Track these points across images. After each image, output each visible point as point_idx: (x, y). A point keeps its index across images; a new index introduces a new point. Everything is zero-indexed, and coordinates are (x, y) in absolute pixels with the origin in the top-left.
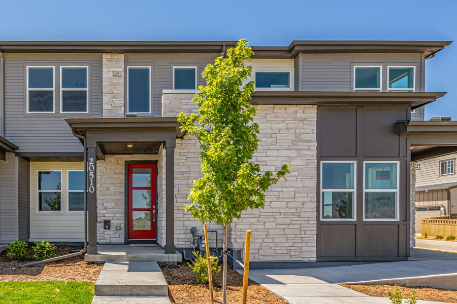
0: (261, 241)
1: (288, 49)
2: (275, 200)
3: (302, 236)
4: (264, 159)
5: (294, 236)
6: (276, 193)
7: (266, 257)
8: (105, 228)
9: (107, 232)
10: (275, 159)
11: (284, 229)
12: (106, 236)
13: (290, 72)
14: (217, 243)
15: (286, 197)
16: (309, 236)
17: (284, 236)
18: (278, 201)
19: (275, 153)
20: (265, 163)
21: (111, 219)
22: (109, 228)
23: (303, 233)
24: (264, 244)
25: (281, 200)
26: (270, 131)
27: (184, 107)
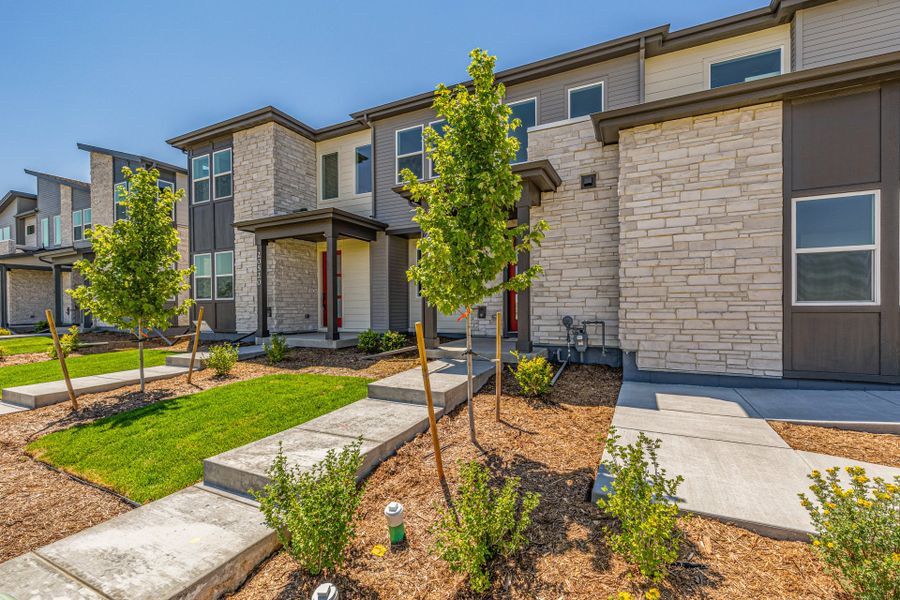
0: (669, 338)
1: (769, 10)
2: (697, 272)
3: (748, 332)
4: (674, 207)
5: (735, 332)
6: (698, 261)
7: (680, 365)
8: (480, 317)
9: (482, 322)
10: (696, 204)
11: (713, 321)
12: (480, 327)
13: (782, 48)
14: (604, 339)
15: (718, 265)
16: (767, 333)
17: (714, 332)
18: (700, 274)
19: (696, 195)
20: (677, 213)
21: (486, 305)
22: (484, 317)
23: (752, 327)
24: (674, 344)
25: (708, 271)
26: (686, 161)
27: (558, 146)
